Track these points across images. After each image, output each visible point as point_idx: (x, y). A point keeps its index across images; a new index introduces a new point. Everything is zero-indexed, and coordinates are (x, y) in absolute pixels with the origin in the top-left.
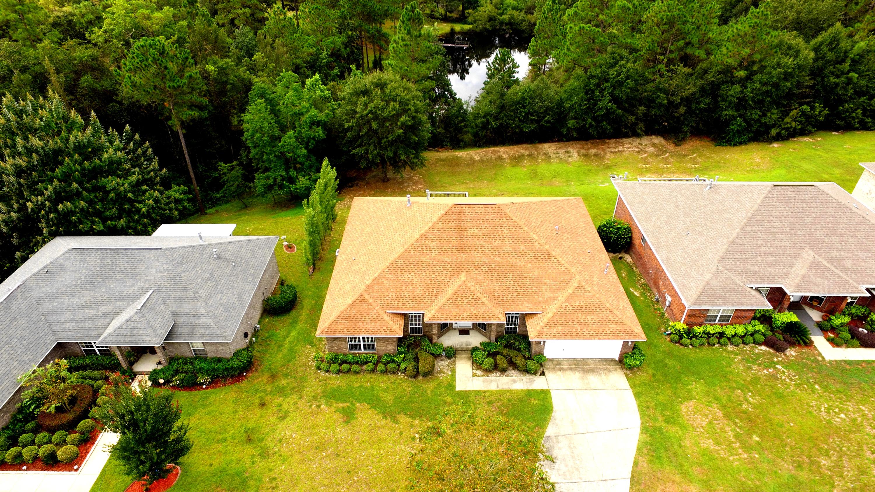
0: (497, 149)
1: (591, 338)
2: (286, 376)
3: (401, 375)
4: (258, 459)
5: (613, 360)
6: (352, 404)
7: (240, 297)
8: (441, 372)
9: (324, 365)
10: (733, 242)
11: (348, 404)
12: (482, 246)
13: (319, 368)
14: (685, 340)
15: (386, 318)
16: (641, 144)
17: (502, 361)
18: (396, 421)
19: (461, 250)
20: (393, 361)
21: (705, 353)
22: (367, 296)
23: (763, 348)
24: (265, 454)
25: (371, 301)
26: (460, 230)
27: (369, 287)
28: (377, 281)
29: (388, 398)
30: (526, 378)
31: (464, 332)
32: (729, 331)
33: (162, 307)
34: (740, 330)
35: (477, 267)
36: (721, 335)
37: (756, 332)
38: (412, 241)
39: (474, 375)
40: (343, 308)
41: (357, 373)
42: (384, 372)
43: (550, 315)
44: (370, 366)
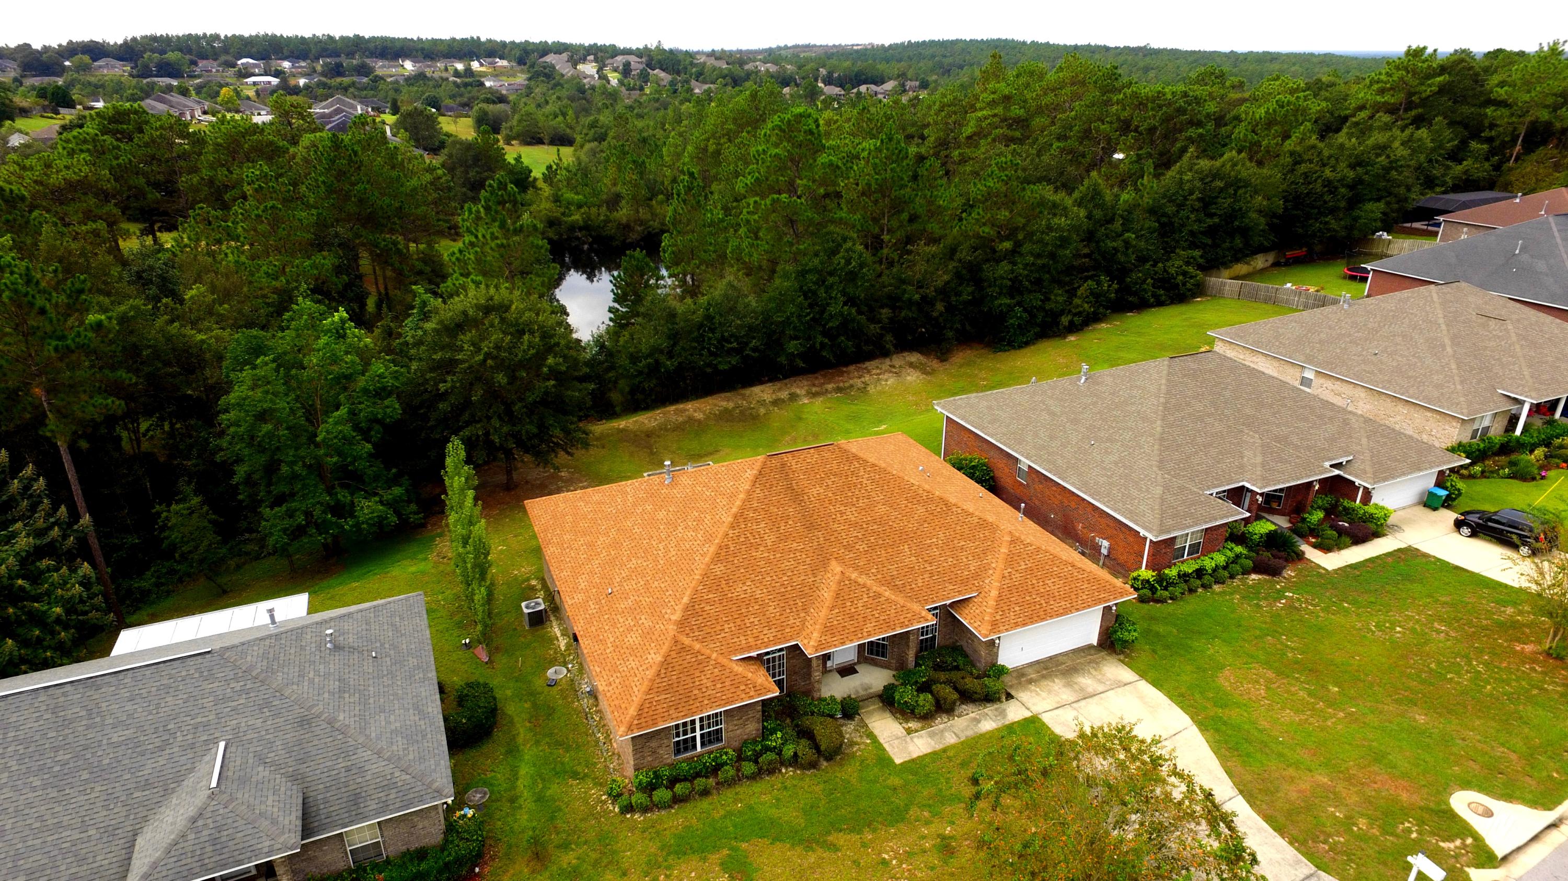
0: (681, 406)
1: (1066, 611)
2: (565, 846)
3: (789, 772)
5: (1090, 647)
6: (732, 849)
8: (852, 744)
9: (639, 798)
10: (1162, 439)
11: (726, 852)
12: (842, 514)
13: (629, 808)
14: (1161, 593)
15: (739, 669)
16: (893, 366)
17: (947, 692)
18: (834, 848)
19: (811, 527)
20: (768, 749)
21: (1192, 605)
22: (687, 641)
23: (1254, 576)
25: (697, 646)
26: (796, 496)
27: (682, 624)
28: (692, 611)
29: (790, 814)
30: (990, 709)
31: (847, 671)
32: (1208, 563)
33: (263, 772)
34: (1220, 558)
35: (849, 547)
36: (1200, 573)
37: (1238, 556)
39: (909, 731)
40: (650, 673)
41: (705, 793)
42: (753, 777)
43: (994, 593)
44: (729, 772)
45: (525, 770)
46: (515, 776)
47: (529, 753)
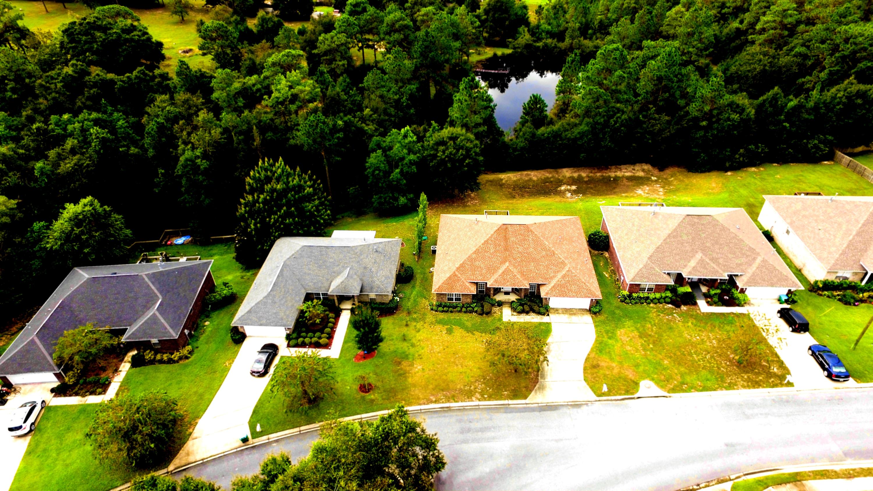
2: (415, 313)
3: (474, 314)
4: (410, 347)
5: (586, 310)
6: (451, 326)
7: (391, 273)
8: (495, 313)
9: (434, 308)
11: (449, 326)
12: (518, 248)
13: (432, 309)
14: (628, 301)
15: (468, 284)
17: (527, 308)
18: (474, 334)
19: (506, 250)
20: (470, 307)
21: (638, 307)
22: (457, 273)
23: (670, 306)
24: (413, 345)
25: (459, 275)
26: (506, 239)
27: (458, 268)
28: (462, 265)
29: (469, 324)
30: (539, 317)
31: (507, 293)
32: (652, 296)
33: (355, 277)
34: (658, 295)
35: (515, 259)
36: (648, 298)
37: (666, 297)
38: (480, 244)
39: (512, 315)
40: (445, 279)
41: (451, 312)
42: (465, 312)
43: (552, 285)
44: (459, 309)
45: (414, 293)
46: (412, 293)
47: (417, 288)
